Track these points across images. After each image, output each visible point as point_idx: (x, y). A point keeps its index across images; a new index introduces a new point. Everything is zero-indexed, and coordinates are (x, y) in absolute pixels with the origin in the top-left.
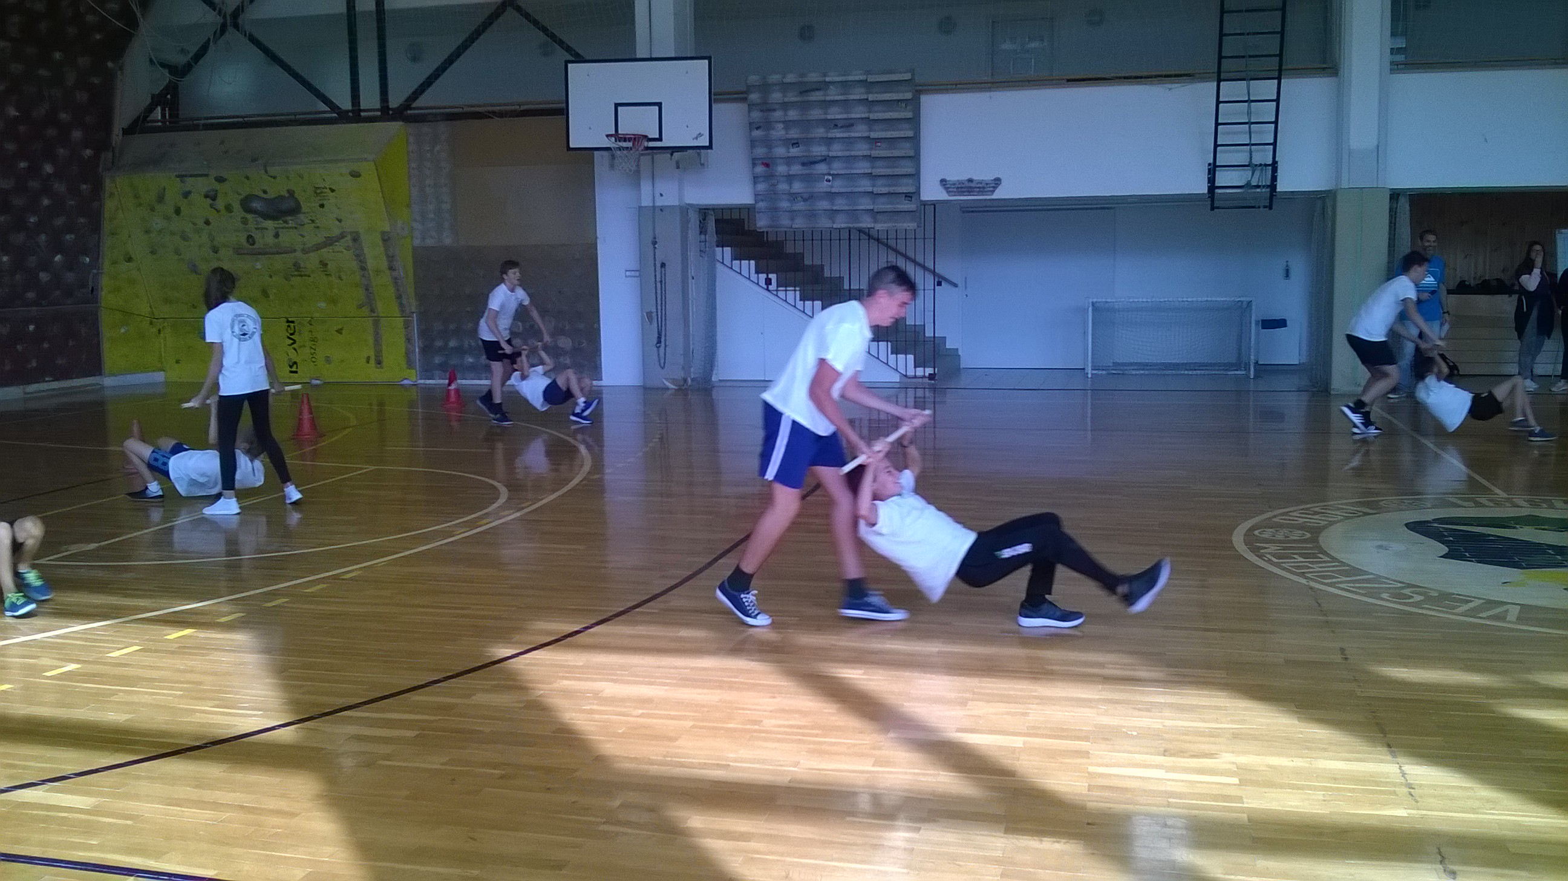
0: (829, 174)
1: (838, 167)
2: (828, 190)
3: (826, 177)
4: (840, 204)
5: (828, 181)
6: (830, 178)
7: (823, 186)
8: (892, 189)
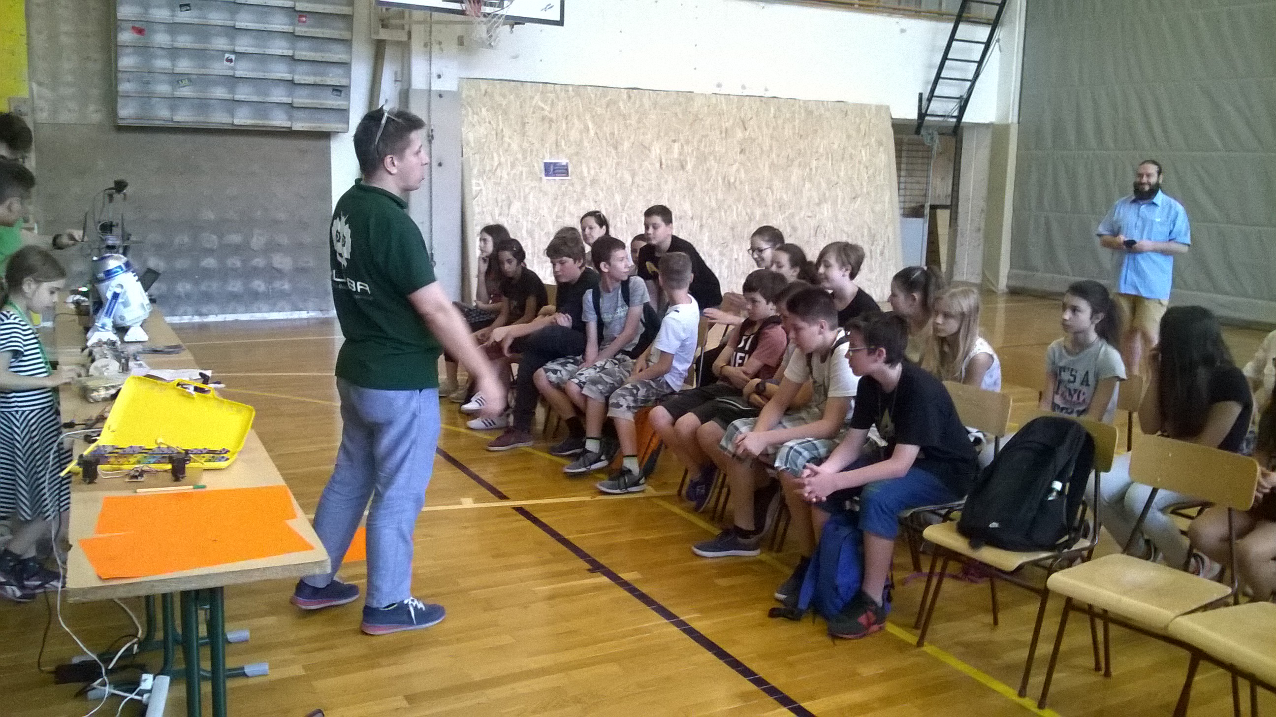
0: (234, 52)
1: (244, 45)
2: (230, 73)
3: (227, 55)
4: (243, 93)
5: (231, 61)
6: (233, 57)
7: (220, 68)
8: (318, 80)
